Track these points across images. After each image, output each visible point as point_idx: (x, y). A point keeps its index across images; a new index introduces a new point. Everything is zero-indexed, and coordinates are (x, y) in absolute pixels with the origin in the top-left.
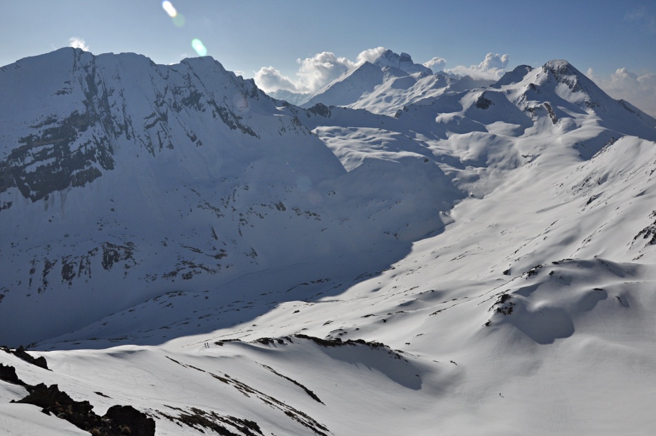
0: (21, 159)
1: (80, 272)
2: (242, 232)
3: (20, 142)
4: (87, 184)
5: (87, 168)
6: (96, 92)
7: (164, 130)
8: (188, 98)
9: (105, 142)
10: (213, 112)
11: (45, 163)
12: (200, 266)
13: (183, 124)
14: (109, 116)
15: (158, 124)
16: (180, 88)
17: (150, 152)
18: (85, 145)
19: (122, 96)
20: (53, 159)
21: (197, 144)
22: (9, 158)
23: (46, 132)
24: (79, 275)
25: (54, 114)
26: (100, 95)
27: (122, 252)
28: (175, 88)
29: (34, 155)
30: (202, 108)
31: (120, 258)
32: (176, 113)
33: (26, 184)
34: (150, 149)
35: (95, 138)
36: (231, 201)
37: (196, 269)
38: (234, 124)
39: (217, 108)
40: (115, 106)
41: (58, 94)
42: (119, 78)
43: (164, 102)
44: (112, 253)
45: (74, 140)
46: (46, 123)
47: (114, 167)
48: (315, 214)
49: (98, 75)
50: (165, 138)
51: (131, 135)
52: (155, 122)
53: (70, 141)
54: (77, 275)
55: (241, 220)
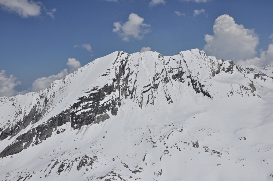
0: (76, 108)
1: (66, 169)
2: (161, 159)
3: (78, 100)
4: (101, 123)
5: (104, 114)
6: (124, 73)
7: (153, 94)
8: (176, 75)
9: (117, 100)
10: (189, 82)
11: (85, 110)
12: (119, 176)
13: (165, 90)
14: (126, 86)
15: (150, 91)
16: (173, 69)
17: (140, 106)
18: (107, 101)
19: (136, 75)
20: (90, 109)
21: (170, 102)
22: (71, 108)
23: (91, 95)
24: (65, 171)
25: (97, 86)
26: (126, 75)
27: (89, 161)
28: (171, 69)
29: (82, 106)
30: (183, 81)
31: (86, 164)
32: (164, 84)
33: (74, 121)
34: (140, 104)
35: (113, 98)
36: (166, 138)
37: (115, 177)
38: (200, 90)
39: (192, 80)
40: (131, 81)
41: (103, 76)
42: (138, 66)
43: (159, 77)
44: (84, 161)
45: (103, 99)
46: (92, 90)
47: (117, 114)
48: (218, 153)
49: (128, 65)
50: (151, 98)
51: (134, 96)
52: (149, 89)
53: (101, 99)
54: (64, 170)
55: (166, 151)
